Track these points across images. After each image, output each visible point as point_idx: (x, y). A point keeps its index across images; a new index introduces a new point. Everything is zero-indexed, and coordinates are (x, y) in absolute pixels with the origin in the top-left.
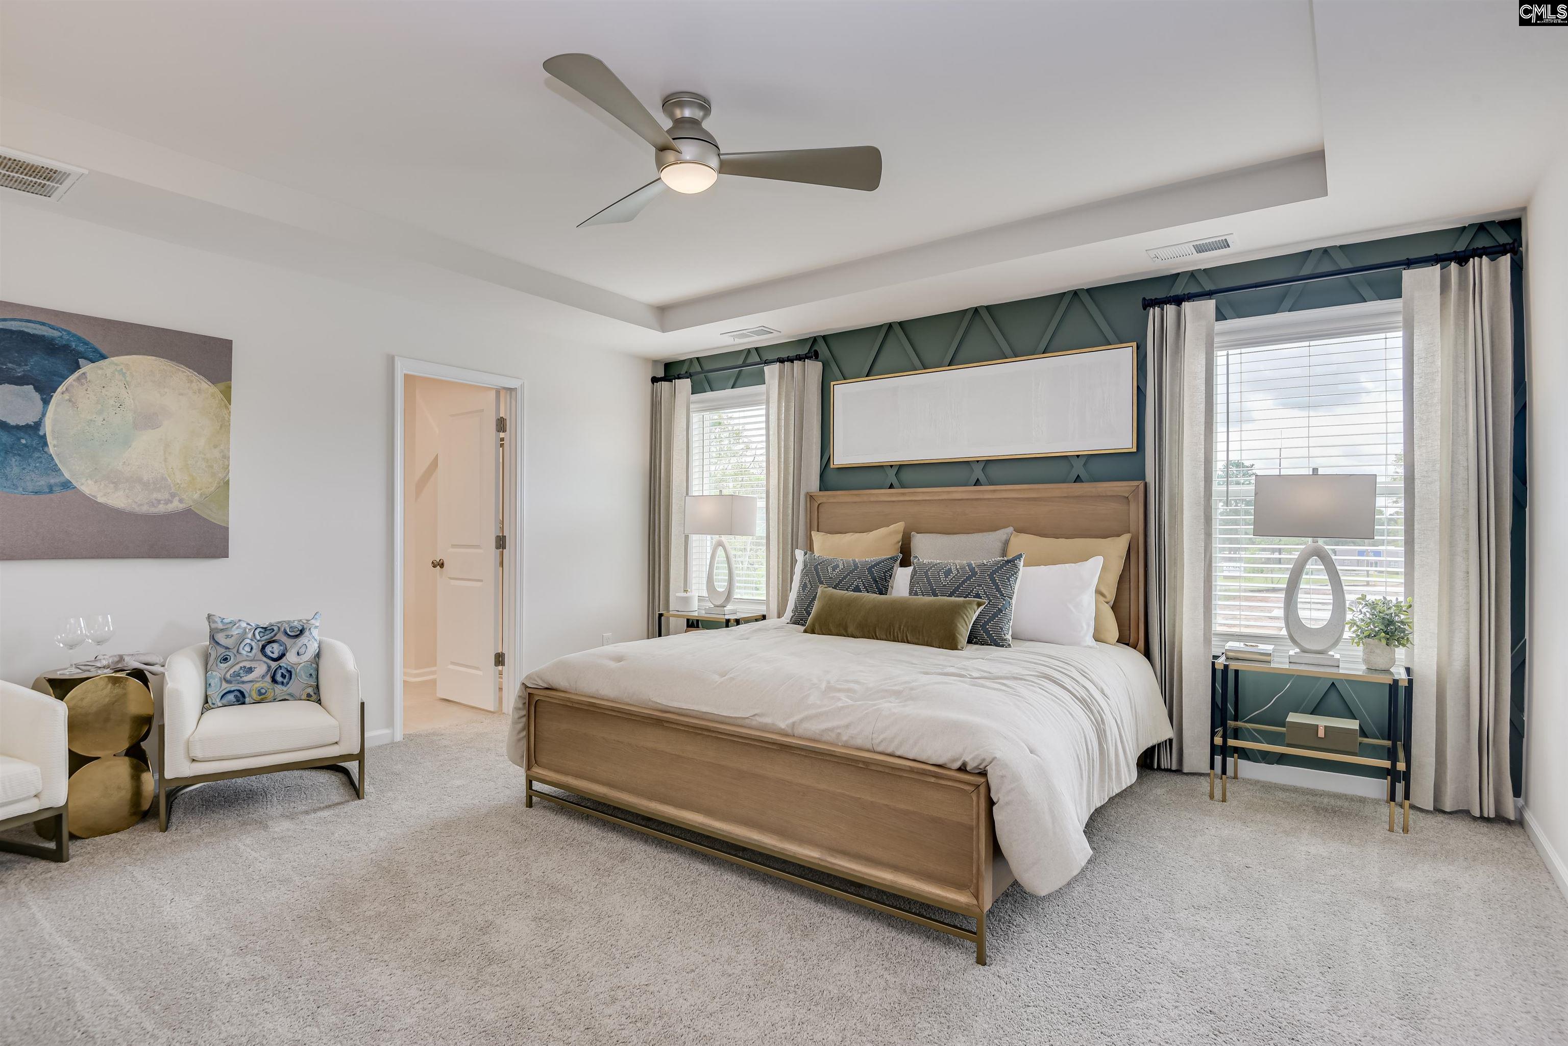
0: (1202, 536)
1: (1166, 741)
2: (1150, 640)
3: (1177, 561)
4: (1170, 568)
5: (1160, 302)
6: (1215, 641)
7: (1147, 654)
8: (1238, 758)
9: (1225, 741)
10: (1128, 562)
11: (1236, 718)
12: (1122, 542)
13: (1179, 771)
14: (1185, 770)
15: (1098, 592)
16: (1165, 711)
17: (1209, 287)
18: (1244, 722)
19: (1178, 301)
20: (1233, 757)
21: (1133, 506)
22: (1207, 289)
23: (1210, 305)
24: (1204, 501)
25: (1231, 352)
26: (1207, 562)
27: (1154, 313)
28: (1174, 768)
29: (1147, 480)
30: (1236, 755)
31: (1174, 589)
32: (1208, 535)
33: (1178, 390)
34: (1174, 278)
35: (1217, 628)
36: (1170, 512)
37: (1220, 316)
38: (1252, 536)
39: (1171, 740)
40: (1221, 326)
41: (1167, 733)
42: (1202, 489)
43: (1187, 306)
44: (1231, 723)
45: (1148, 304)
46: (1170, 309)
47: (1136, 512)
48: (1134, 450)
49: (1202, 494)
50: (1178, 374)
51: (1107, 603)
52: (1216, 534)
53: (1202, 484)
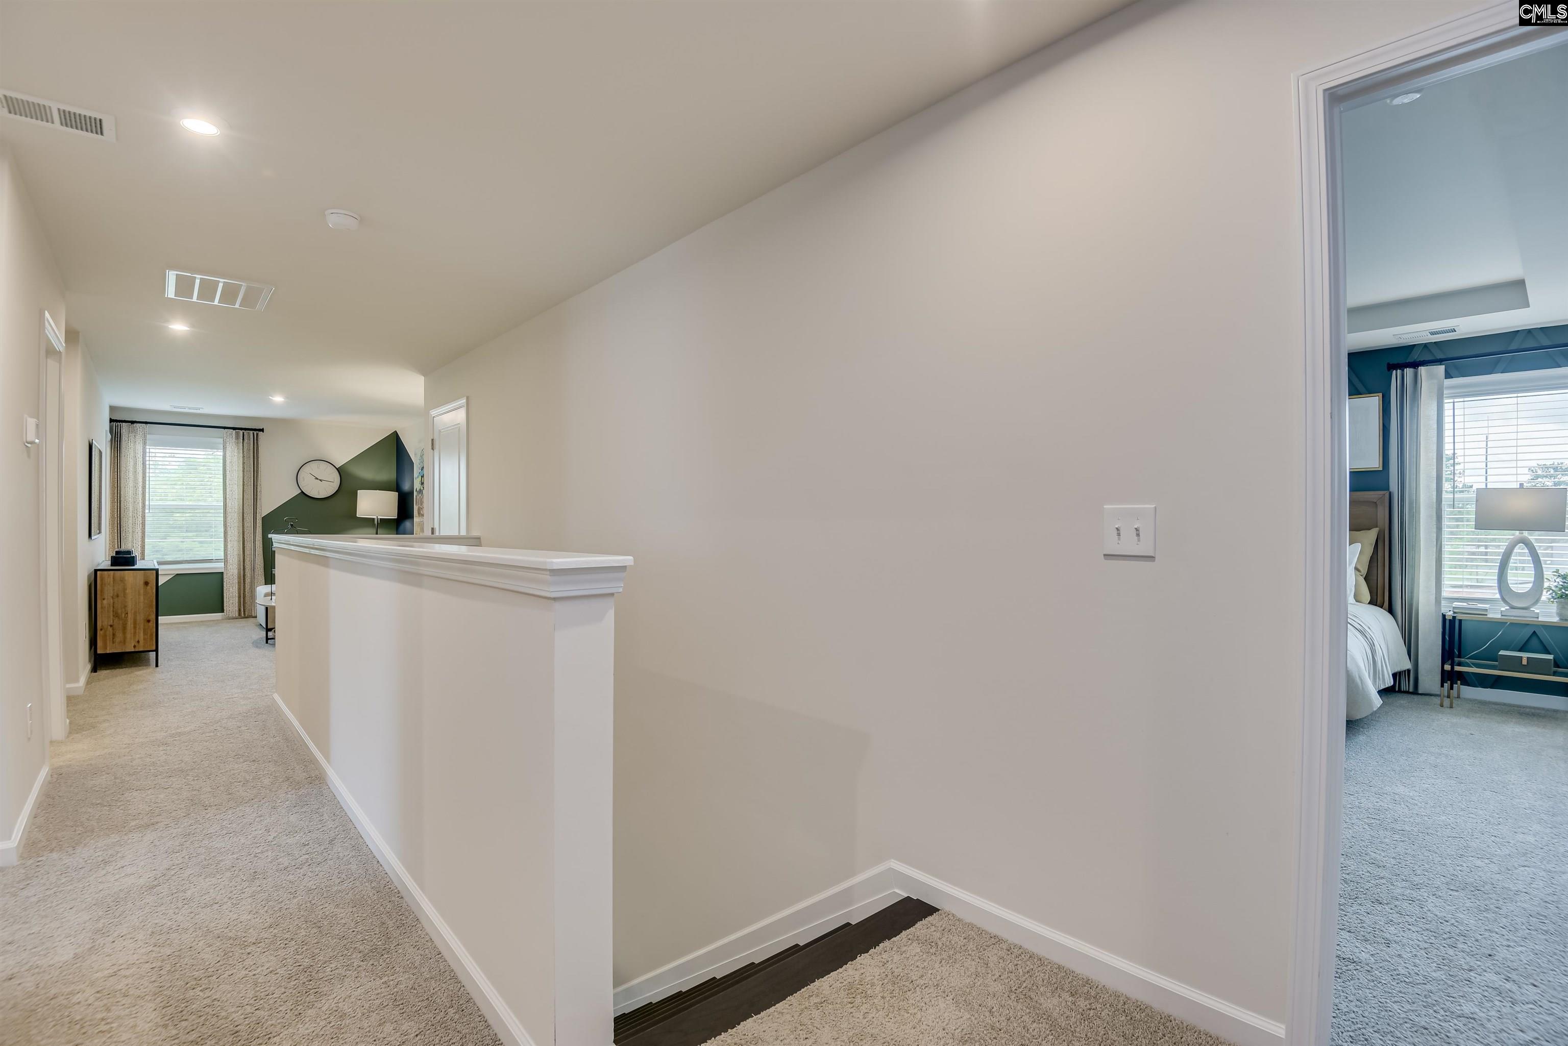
0: (1435, 530)
1: (1405, 671)
2: (1393, 603)
3: (1415, 547)
4: (1409, 552)
5: (1402, 366)
6: (1443, 603)
7: (1391, 611)
8: (1461, 684)
9: (1452, 668)
10: (1376, 549)
11: (1459, 656)
12: (1372, 535)
13: (1415, 692)
14: (1420, 692)
15: (1356, 569)
16: (1405, 650)
17: (1440, 356)
18: (1466, 659)
19: (1415, 365)
20: (1457, 684)
21: (1380, 509)
22: (1438, 358)
23: (1441, 369)
24: (1436, 505)
25: (1456, 400)
26: (1438, 547)
27: (1396, 374)
28: (1411, 690)
29: (1391, 490)
30: (1459, 682)
31: (1413, 567)
32: (1439, 529)
33: (1415, 428)
34: (1412, 347)
35: (1445, 594)
36: (1409, 513)
37: (1448, 375)
38: (1474, 530)
39: (1409, 671)
40: (1448, 382)
41: (1407, 665)
42: (1435, 497)
43: (1423, 370)
44: (1456, 659)
45: (1392, 367)
46: (1409, 372)
47: (1382, 513)
48: (1381, 469)
49: (1435, 500)
50: (1416, 416)
51: (1362, 576)
52: (1444, 528)
53: (1435, 493)
